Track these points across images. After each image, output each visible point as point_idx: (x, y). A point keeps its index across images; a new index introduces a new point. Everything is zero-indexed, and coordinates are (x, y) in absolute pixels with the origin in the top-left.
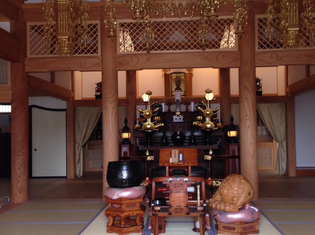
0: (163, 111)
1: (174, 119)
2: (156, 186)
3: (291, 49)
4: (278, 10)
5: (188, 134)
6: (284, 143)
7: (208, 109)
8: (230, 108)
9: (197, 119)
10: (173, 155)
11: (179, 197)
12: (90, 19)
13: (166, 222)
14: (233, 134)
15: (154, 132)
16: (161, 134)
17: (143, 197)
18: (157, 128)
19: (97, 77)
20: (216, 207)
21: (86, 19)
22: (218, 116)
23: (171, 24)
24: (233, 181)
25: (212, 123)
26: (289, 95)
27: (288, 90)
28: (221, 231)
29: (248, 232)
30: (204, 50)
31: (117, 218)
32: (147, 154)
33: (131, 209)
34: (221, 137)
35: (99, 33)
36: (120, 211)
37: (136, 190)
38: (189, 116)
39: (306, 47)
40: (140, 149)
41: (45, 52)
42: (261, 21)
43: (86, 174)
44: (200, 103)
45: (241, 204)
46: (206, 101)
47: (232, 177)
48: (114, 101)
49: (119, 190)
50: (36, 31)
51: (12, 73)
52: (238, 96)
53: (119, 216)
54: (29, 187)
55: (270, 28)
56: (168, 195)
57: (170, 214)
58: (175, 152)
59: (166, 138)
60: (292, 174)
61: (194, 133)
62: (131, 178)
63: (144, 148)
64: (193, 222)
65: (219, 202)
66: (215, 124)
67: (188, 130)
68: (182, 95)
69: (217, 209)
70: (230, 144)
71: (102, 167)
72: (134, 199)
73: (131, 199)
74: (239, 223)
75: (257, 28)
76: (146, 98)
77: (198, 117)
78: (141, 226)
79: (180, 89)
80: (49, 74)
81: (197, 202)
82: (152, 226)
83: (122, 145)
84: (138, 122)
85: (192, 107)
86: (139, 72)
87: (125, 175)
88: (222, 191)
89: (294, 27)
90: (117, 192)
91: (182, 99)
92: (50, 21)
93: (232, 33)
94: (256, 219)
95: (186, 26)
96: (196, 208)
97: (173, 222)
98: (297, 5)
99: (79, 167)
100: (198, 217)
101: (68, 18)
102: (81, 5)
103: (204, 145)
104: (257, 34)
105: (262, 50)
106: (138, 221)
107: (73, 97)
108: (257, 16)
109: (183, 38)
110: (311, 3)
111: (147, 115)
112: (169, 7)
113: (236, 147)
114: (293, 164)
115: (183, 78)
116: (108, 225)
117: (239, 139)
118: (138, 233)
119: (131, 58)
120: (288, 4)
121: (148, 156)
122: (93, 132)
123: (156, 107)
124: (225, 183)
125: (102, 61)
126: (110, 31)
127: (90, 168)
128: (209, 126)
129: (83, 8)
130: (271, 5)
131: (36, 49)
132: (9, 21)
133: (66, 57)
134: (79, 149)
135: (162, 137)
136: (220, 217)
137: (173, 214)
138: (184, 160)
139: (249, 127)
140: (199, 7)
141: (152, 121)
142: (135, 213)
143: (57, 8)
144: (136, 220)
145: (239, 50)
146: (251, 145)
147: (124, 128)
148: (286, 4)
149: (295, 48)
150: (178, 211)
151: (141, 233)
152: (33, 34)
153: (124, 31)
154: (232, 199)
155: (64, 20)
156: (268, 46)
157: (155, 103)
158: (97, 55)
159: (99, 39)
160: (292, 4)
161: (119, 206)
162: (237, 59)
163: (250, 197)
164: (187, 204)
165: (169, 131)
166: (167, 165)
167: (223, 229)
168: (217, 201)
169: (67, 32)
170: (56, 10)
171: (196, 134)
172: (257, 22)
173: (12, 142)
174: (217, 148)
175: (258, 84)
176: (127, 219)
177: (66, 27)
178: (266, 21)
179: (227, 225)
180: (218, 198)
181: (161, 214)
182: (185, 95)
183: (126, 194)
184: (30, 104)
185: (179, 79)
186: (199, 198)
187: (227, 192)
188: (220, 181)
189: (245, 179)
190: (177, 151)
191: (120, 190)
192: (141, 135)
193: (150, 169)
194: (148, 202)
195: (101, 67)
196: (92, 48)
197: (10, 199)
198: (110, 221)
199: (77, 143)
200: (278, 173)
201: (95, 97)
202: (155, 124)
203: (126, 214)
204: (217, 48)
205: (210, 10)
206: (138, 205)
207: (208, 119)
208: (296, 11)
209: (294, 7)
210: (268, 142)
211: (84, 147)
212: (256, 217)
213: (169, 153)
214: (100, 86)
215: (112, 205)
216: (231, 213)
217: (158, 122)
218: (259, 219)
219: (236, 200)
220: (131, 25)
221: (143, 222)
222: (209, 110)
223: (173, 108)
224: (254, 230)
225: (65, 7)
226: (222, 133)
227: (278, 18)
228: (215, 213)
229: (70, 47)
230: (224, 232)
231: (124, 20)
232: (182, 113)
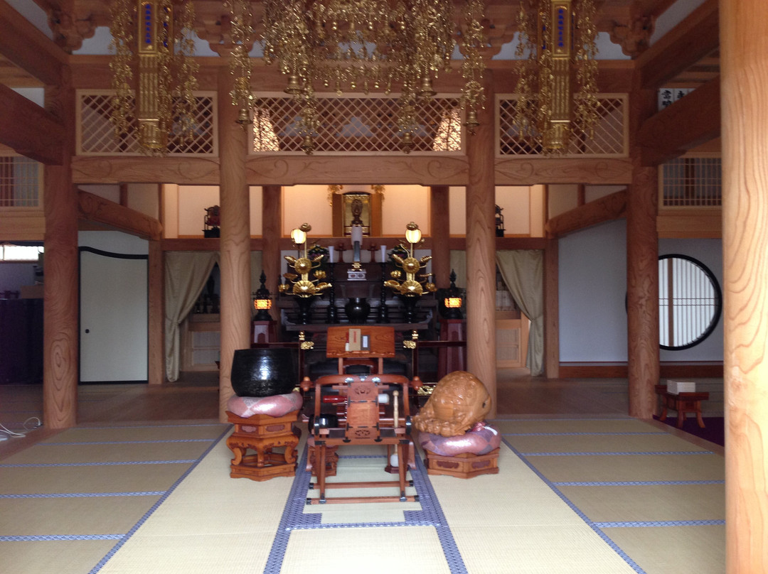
0: (332, 260)
1: (350, 277)
2: (322, 391)
3: (555, 156)
4: (535, 87)
5: (374, 303)
6: (540, 321)
7: (410, 257)
8: (448, 258)
9: (390, 275)
10: (351, 339)
11: (363, 411)
12: (200, 89)
13: (337, 456)
14: (454, 302)
15: (313, 298)
16: (326, 303)
17: (296, 412)
18: (320, 292)
19: (210, 196)
20: (426, 429)
21: (192, 88)
22: (427, 272)
23: (347, 103)
24: (456, 384)
25: (418, 283)
26: (550, 237)
27: (548, 228)
28: (435, 471)
29: (481, 471)
30: (408, 152)
31: (250, 452)
32: (302, 337)
33: (275, 434)
34: (433, 308)
35: (215, 115)
36: (256, 439)
37: (286, 399)
38: (377, 271)
39: (580, 153)
40: (288, 329)
41: (112, 147)
42: (505, 105)
43: (185, 378)
44: (396, 248)
45: (469, 423)
46: (408, 244)
47: (454, 377)
48: (243, 241)
49: (254, 401)
50: (94, 107)
51: (46, 184)
52: (465, 237)
53: (254, 448)
54: (78, 400)
55: (522, 118)
56: (343, 409)
57: (347, 441)
58: (355, 332)
59: (336, 309)
60: (553, 373)
61: (385, 301)
62: (276, 378)
63: (296, 328)
64: (385, 457)
65: (431, 420)
66: (424, 285)
67: (374, 296)
68: (364, 234)
69: (428, 432)
70: (448, 321)
71: (218, 363)
72: (281, 417)
73: (275, 417)
74: (465, 456)
75: (498, 117)
76: (299, 237)
77: (393, 273)
78: (294, 465)
79: (361, 222)
80: (117, 188)
81: (393, 422)
82: (313, 463)
83: (256, 322)
84: (283, 279)
85: (383, 255)
86: (286, 188)
87: (265, 373)
88: (436, 400)
89: (562, 117)
90: (250, 405)
91: (364, 240)
92: (123, 88)
93: (454, 124)
94: (493, 447)
95: (374, 109)
96: (393, 431)
97: (350, 457)
98: (567, 80)
99: (172, 361)
100: (394, 445)
101: (159, 84)
102: (183, 62)
103: (404, 323)
104: (498, 128)
105: (506, 156)
106: (288, 456)
107: (162, 234)
108: (500, 97)
109: (368, 129)
110: (590, 77)
111: (301, 268)
112: (347, 73)
113: (459, 326)
114: (554, 357)
115: (366, 202)
116: (232, 464)
117: (465, 311)
118: (287, 476)
119: (276, 162)
120: (552, 77)
121: (303, 341)
122: (199, 299)
123: (318, 253)
124: (443, 386)
125: (220, 166)
126: (240, 112)
127: (193, 364)
128: (412, 288)
129: (188, 67)
130: (524, 77)
131: (94, 141)
132: (40, 87)
133: (154, 157)
134: (173, 329)
135: (328, 308)
136: (433, 445)
137: (353, 441)
138: (370, 348)
139: (482, 290)
140: (401, 75)
141: (310, 279)
142: (283, 443)
143: (138, 64)
144: (283, 455)
145: (467, 154)
146: (485, 324)
147: (259, 290)
148: (549, 77)
149: (563, 154)
150: (362, 435)
151: (293, 478)
152: (87, 113)
153: (260, 113)
154: (454, 414)
155: (151, 89)
156: (517, 149)
157: (315, 246)
158: (211, 155)
159: (215, 125)
160: (558, 78)
161: (254, 429)
162: (463, 172)
163: (484, 411)
164: (377, 424)
165: (341, 297)
166: (341, 356)
167: (437, 467)
168: (429, 418)
169: (156, 110)
170: (136, 69)
171: (388, 302)
172: (498, 106)
173: (46, 315)
174: (426, 327)
175: (497, 216)
176: (267, 453)
177: (154, 101)
178: (515, 105)
179: (446, 460)
180: (430, 414)
181: (330, 442)
182: (368, 234)
183: (266, 407)
184: (80, 245)
185: (359, 204)
186: (396, 413)
187: (446, 403)
188: (431, 386)
189: (476, 379)
190: (358, 332)
191: (257, 400)
192: (291, 304)
193: (306, 366)
194: (305, 423)
195: (218, 178)
196: (201, 142)
197: (42, 420)
198: (236, 456)
199: (169, 319)
200: (529, 372)
201: (203, 233)
202: (316, 284)
203: (266, 443)
204: (429, 149)
205: (421, 83)
206: (288, 427)
207: (410, 277)
208: (565, 89)
209: (563, 84)
210: (512, 318)
211: (181, 325)
212: (493, 444)
213: (344, 335)
214: (214, 215)
215: (240, 428)
216: (451, 438)
217: (322, 281)
218: (499, 448)
219: (461, 416)
220: (276, 103)
221: (297, 457)
222: (414, 259)
223: (347, 256)
224: (490, 467)
225: (154, 64)
226: (435, 302)
227: (533, 102)
228: (423, 438)
229: (162, 138)
230: (440, 472)
231: (261, 92)
232: (363, 266)
